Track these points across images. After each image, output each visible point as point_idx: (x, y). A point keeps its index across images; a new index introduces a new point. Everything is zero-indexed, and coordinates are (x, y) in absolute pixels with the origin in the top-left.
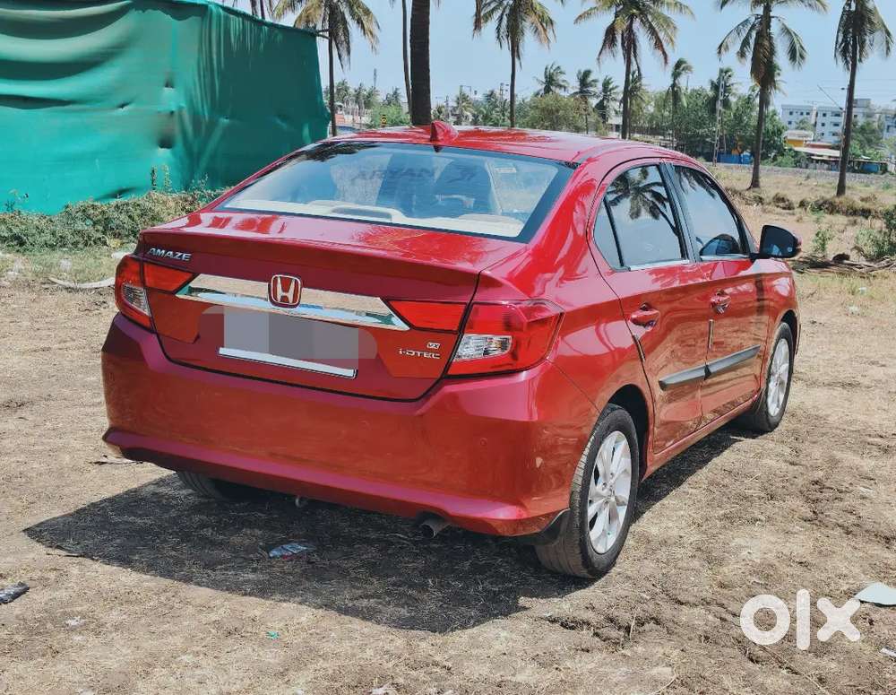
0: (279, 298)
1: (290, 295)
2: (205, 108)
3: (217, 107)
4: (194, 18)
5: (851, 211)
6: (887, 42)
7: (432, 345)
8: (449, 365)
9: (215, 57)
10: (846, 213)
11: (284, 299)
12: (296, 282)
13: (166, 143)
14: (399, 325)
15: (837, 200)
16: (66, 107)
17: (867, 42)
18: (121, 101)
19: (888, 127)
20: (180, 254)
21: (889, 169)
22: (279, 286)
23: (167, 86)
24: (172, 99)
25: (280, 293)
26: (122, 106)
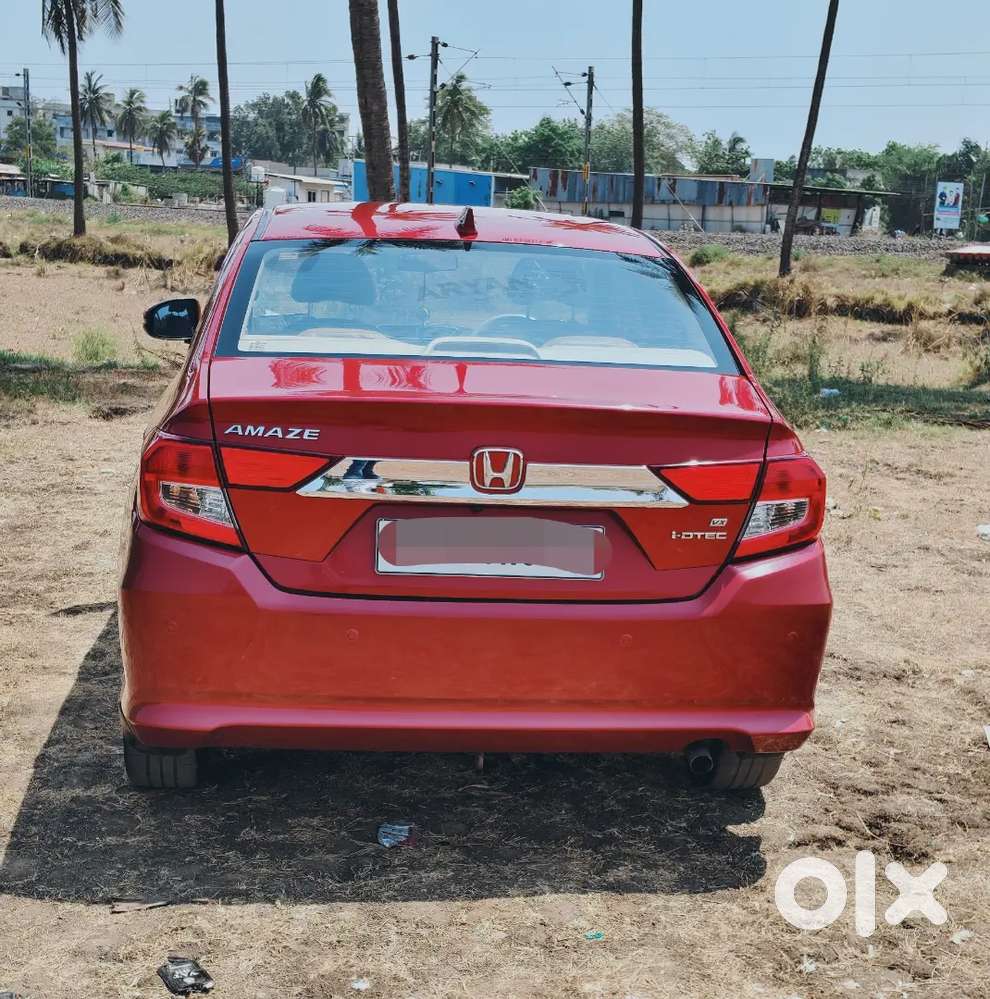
0: (487, 481)
1: (506, 475)
5: (99, 257)
6: (116, 15)
7: (718, 522)
8: (736, 545)
10: (93, 261)
11: (497, 482)
12: (516, 455)
14: (673, 500)
15: (77, 242)
17: (89, 12)
19: (62, 129)
20: (298, 431)
21: (90, 192)
22: (487, 463)
25: (490, 474)
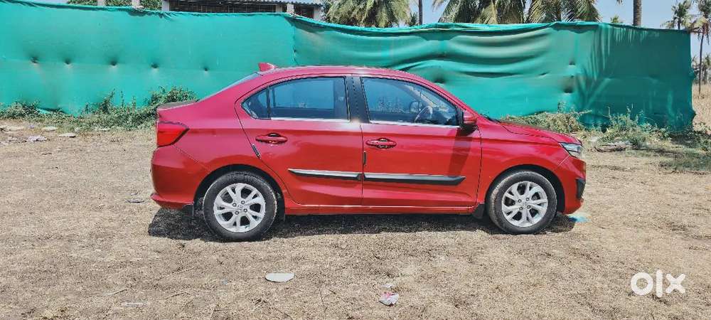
2: (595, 73)
3: (603, 74)
4: (589, 32)
9: (603, 49)
13: (568, 90)
16: (513, 76)
18: (542, 72)
23: (571, 64)
24: (572, 70)
26: (544, 74)
